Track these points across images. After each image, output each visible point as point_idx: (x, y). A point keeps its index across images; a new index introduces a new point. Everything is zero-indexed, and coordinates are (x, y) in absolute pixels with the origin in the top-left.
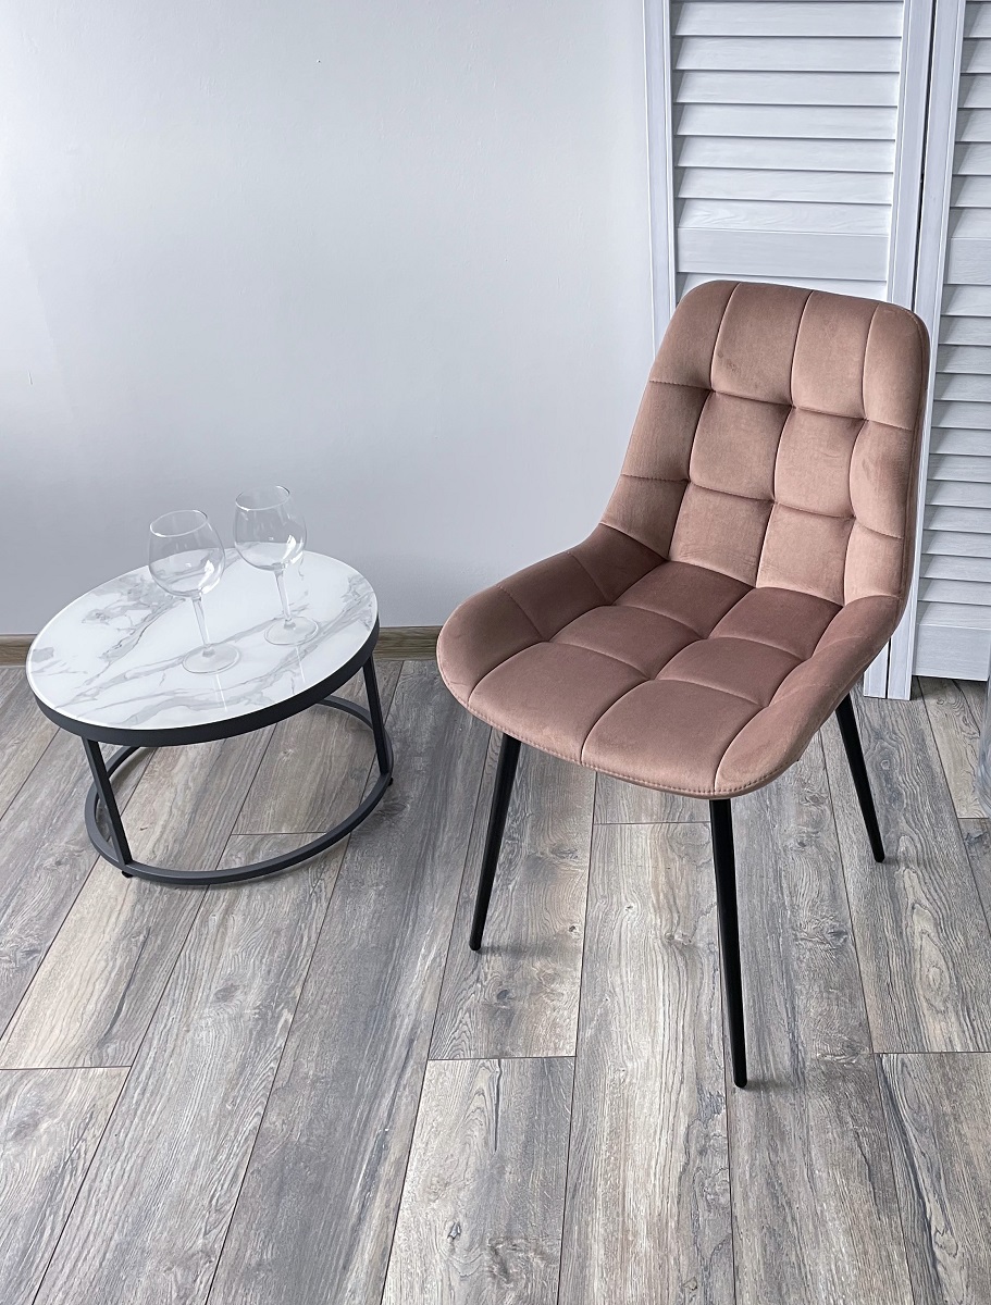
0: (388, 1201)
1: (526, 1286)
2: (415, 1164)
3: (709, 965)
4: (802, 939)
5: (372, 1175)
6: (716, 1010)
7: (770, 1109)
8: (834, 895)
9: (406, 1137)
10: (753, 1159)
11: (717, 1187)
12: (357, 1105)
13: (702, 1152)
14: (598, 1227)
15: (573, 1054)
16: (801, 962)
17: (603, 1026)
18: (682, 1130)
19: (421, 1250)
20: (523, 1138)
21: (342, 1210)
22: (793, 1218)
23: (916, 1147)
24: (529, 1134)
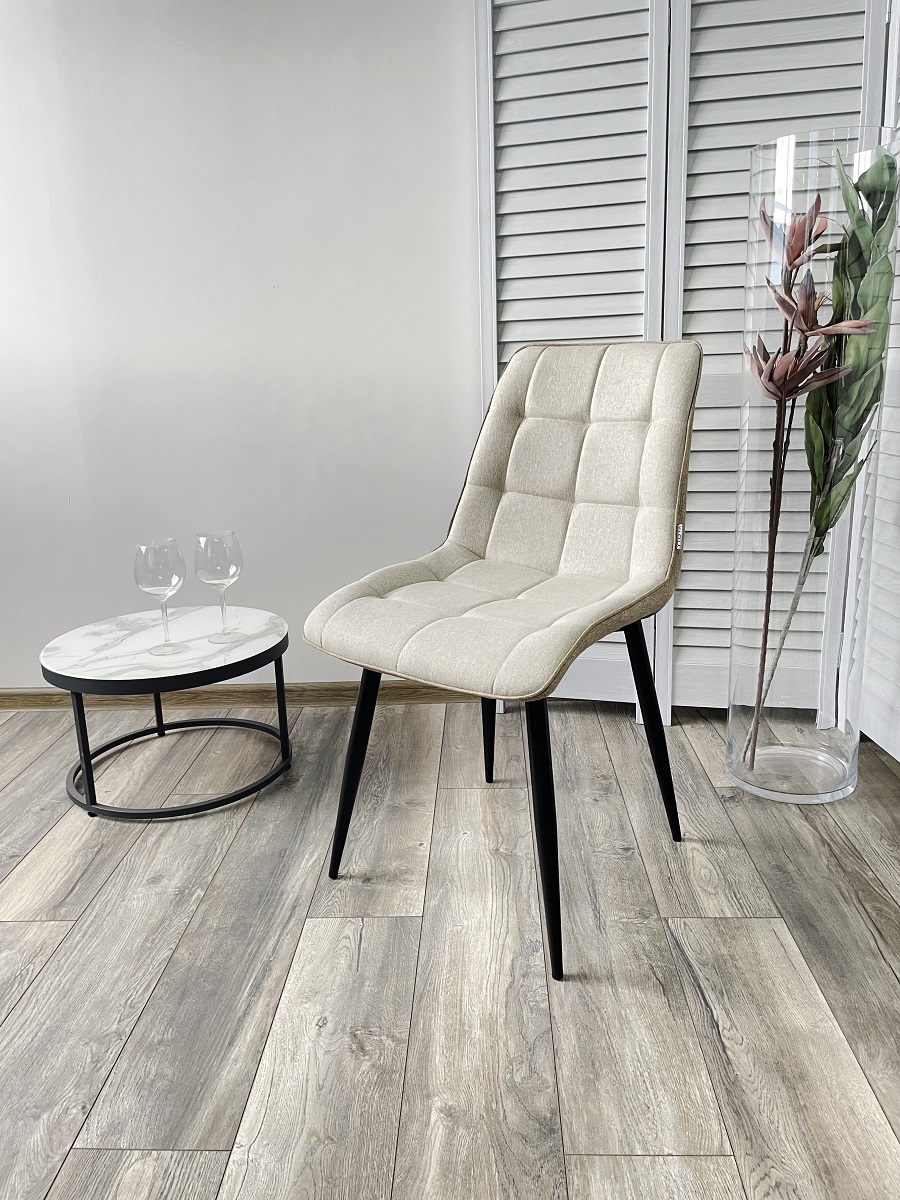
0: (269, 1002)
1: (379, 1059)
2: (292, 980)
4: (599, 852)
5: (257, 987)
6: (533, 891)
9: (286, 964)
11: (538, 999)
13: (524, 976)
14: (440, 1021)
15: (421, 914)
16: (600, 864)
17: (444, 900)
18: (508, 961)
19: (293, 1034)
20: (379, 965)
21: (231, 1008)
22: (602, 1018)
23: (701, 975)
24: (385, 962)
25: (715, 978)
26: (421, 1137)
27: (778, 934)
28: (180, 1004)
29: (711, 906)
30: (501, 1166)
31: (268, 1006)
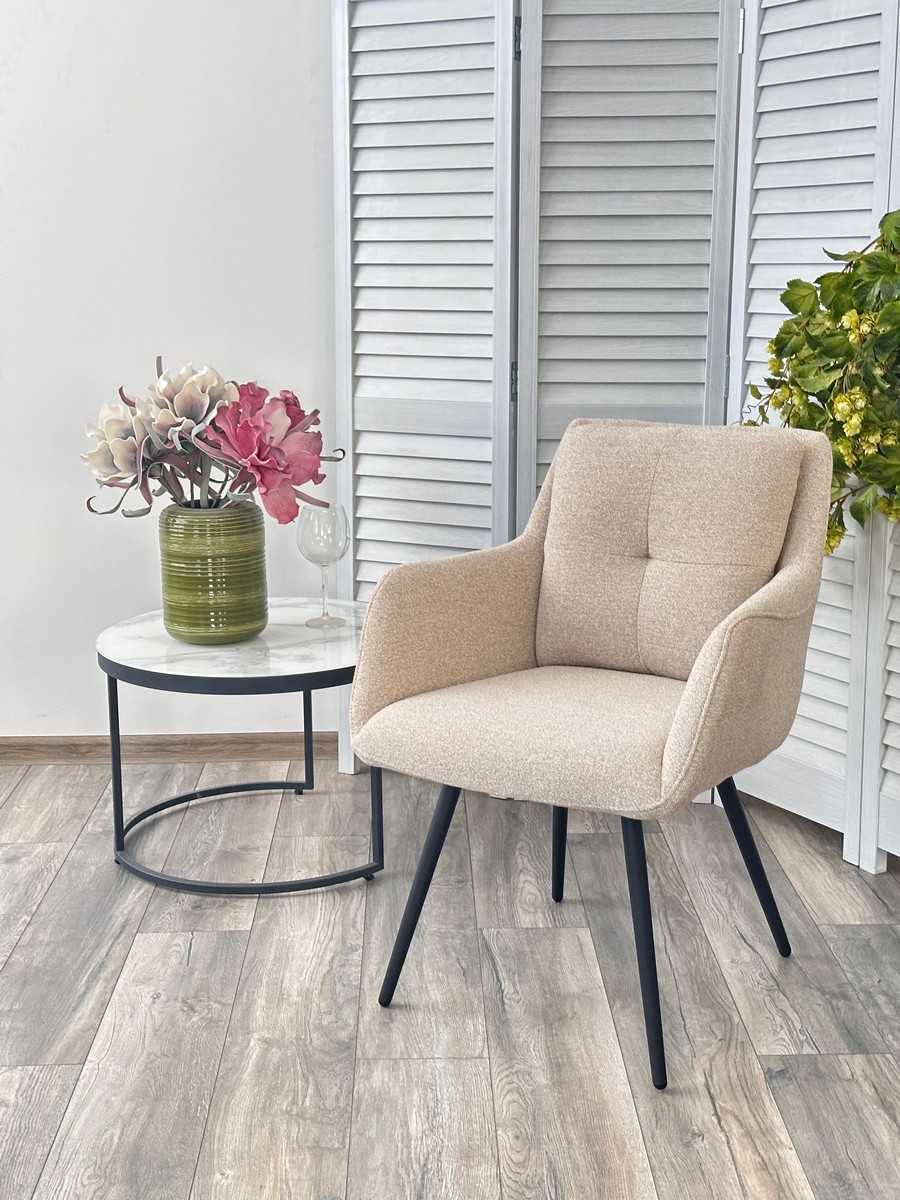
1: (207, 1014)
2: (127, 971)
3: (357, 895)
5: (94, 977)
6: (360, 912)
8: (461, 866)
9: (120, 962)
10: (379, 969)
11: (351, 980)
12: (82, 952)
13: (342, 966)
15: (249, 929)
17: (274, 919)
18: (328, 958)
19: (130, 1003)
20: (208, 961)
21: (71, 990)
23: (500, 963)
24: (214, 959)
25: (513, 966)
26: (241, 1053)
27: (581, 938)
28: (23, 989)
29: (528, 919)
30: (304, 1066)
31: (106, 987)
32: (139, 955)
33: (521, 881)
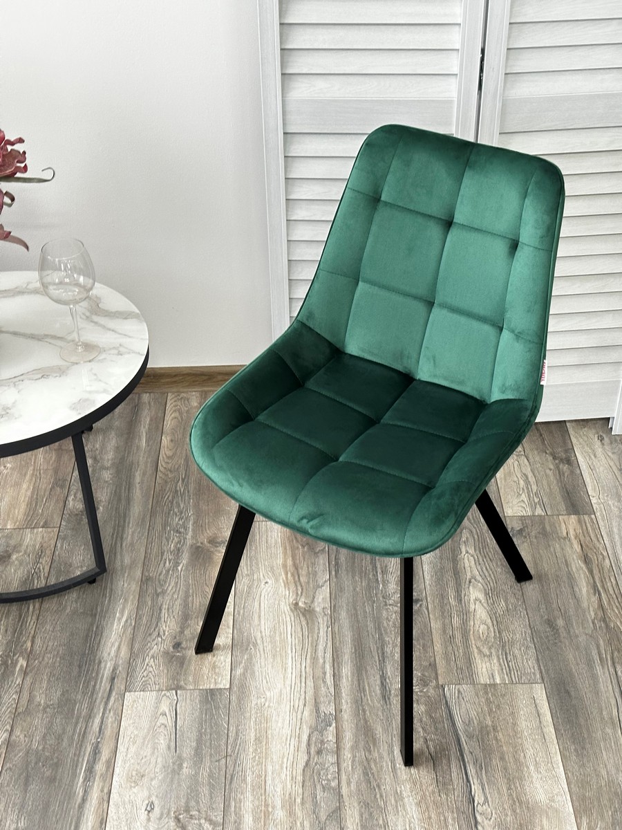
0: (103, 788)
2: (120, 763)
3: (323, 624)
4: (390, 605)
5: (90, 770)
7: (366, 722)
9: (112, 745)
10: (354, 757)
11: (329, 776)
12: (77, 723)
13: (319, 752)
14: (248, 804)
15: (228, 686)
16: (389, 621)
17: (249, 667)
18: (305, 738)
19: (127, 820)
20: (194, 744)
21: (70, 795)
22: (381, 796)
23: (466, 748)
24: (199, 741)
25: (478, 753)
27: (537, 701)
28: (26, 792)
29: (484, 670)
31: (102, 791)
32: (129, 733)
33: (472, 601)
